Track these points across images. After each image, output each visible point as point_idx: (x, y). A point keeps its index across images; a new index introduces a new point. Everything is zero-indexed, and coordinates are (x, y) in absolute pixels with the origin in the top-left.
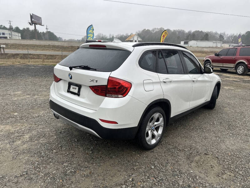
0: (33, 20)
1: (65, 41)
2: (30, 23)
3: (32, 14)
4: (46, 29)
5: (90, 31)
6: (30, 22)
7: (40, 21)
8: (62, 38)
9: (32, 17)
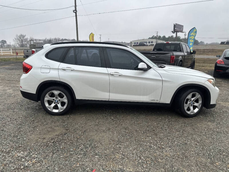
0: (176, 28)
1: (207, 45)
2: (172, 32)
3: (176, 24)
4: (185, 35)
5: (192, 34)
6: (173, 30)
7: (182, 29)
8: (204, 42)
9: (175, 26)
